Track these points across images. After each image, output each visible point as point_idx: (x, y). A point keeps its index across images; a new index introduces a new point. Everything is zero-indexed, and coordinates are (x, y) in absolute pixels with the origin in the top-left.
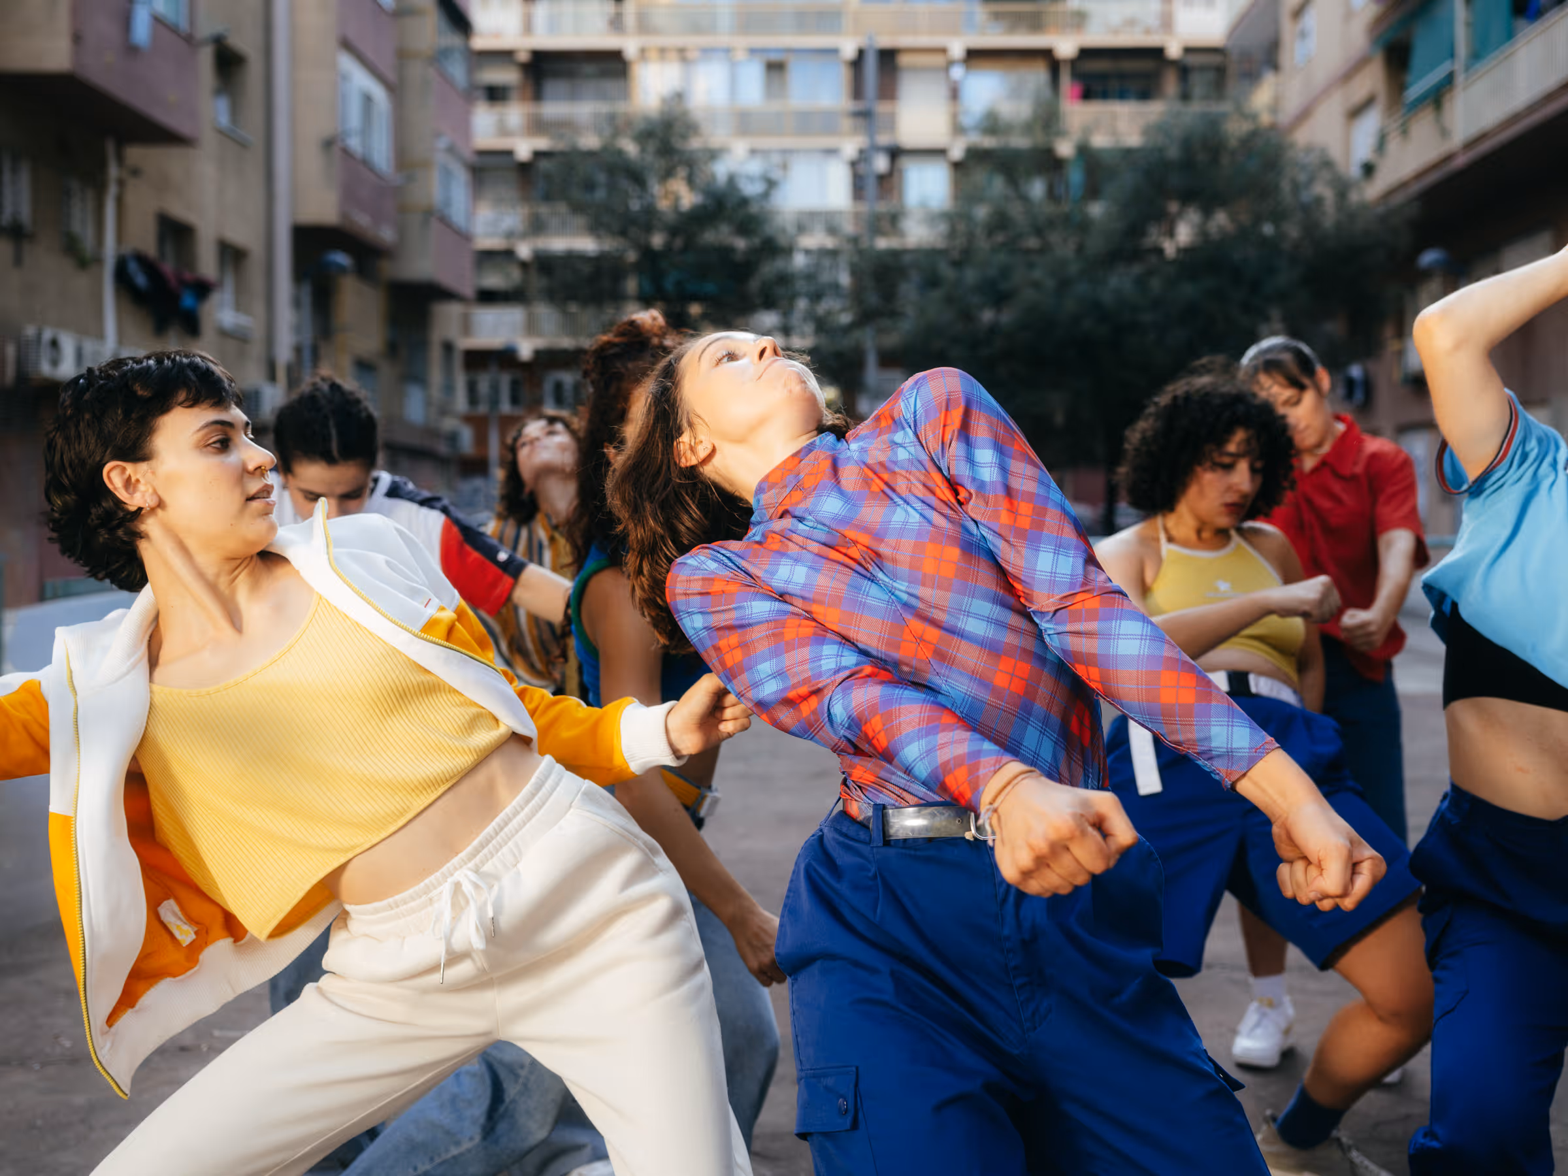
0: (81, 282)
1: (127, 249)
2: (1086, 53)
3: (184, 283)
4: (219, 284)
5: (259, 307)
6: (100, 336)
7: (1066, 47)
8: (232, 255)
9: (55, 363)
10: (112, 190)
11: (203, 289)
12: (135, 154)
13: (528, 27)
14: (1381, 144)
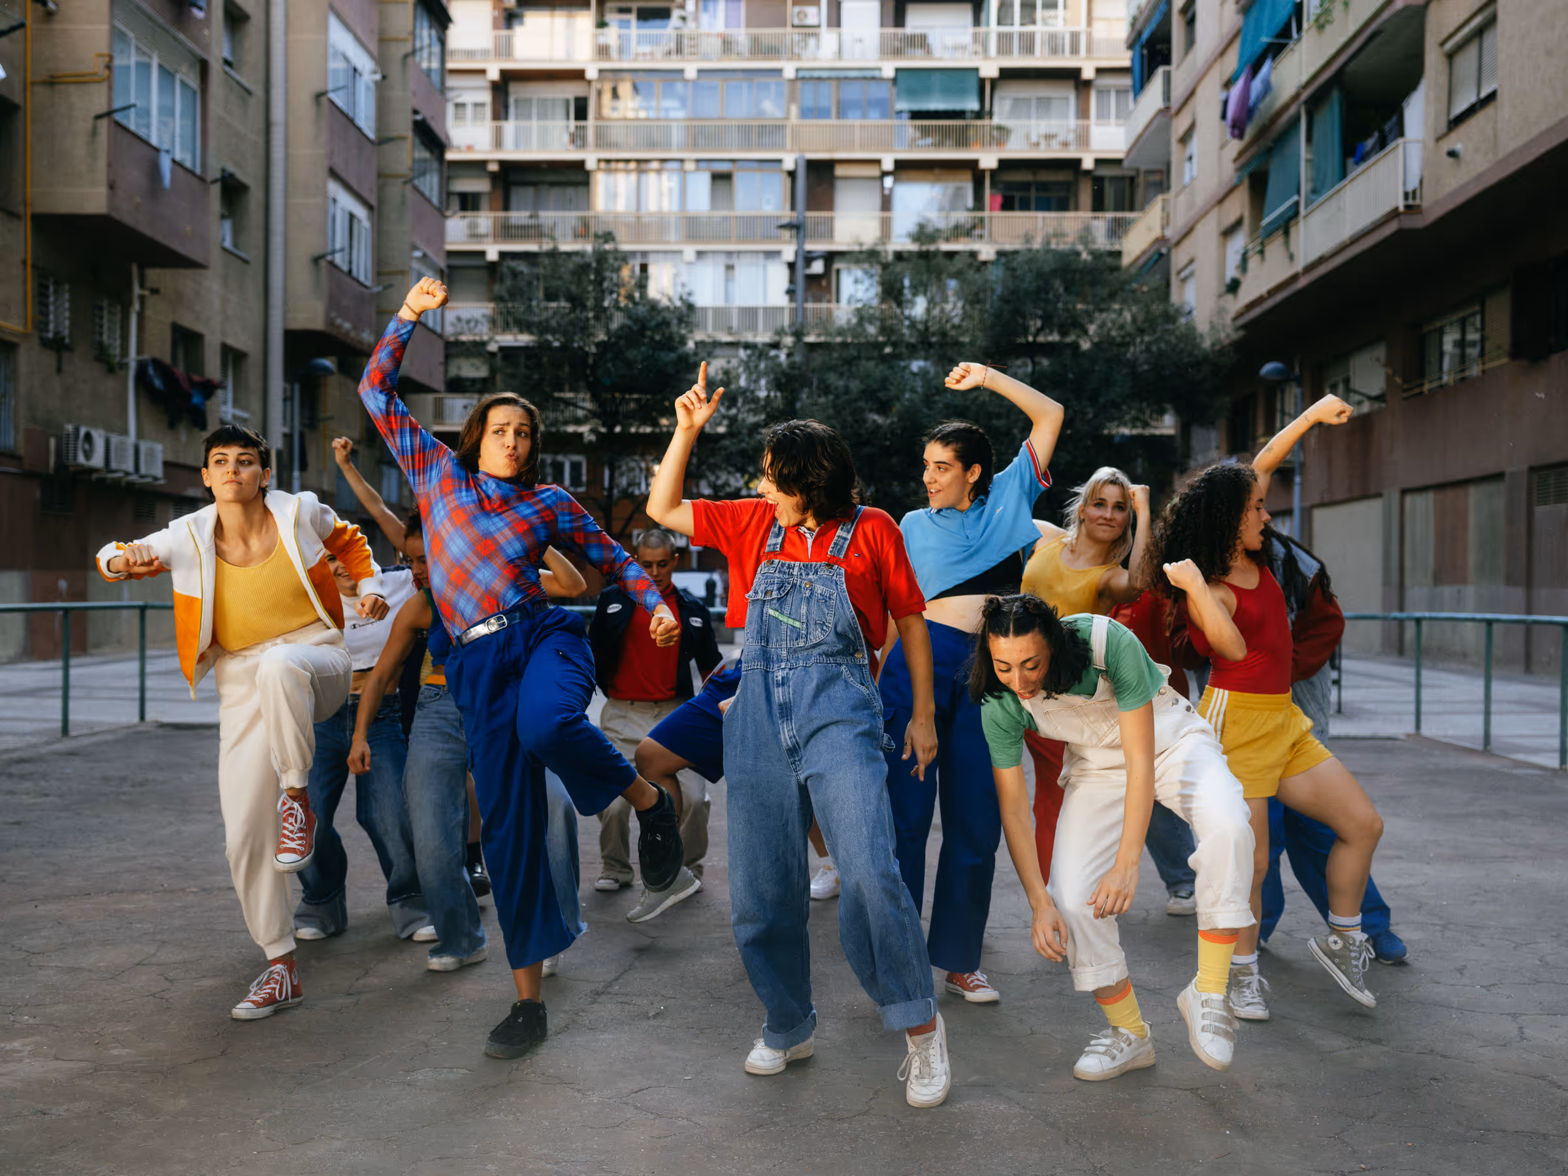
0: (109, 385)
1: (146, 356)
2: (1006, 165)
3: (193, 384)
4: (222, 386)
5: (256, 405)
6: (124, 432)
7: (988, 160)
8: (233, 357)
9: (88, 455)
10: (136, 306)
11: (209, 389)
12: (154, 275)
13: (498, 143)
14: (1244, 265)
